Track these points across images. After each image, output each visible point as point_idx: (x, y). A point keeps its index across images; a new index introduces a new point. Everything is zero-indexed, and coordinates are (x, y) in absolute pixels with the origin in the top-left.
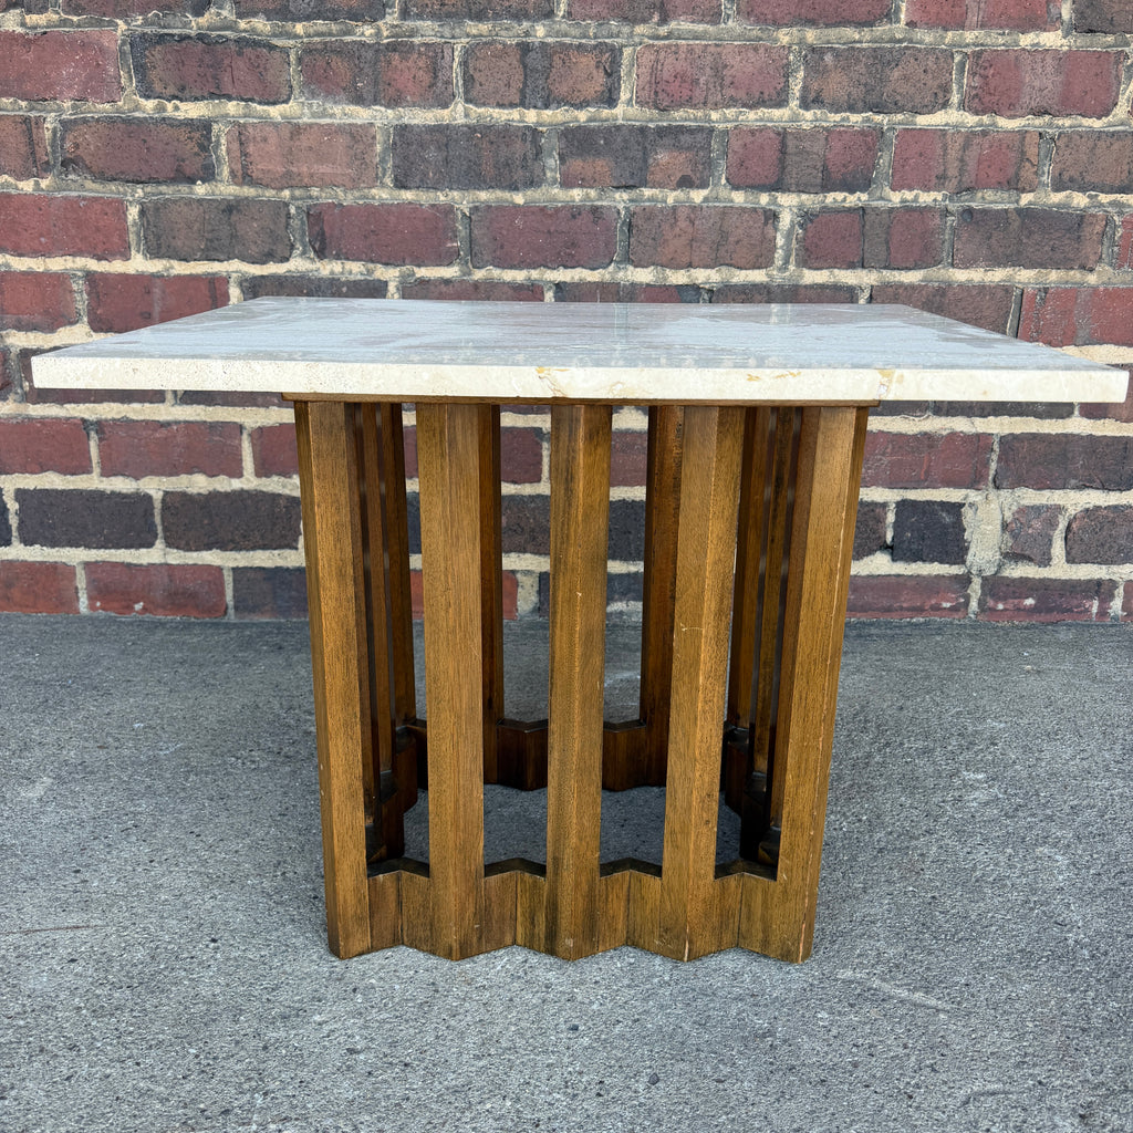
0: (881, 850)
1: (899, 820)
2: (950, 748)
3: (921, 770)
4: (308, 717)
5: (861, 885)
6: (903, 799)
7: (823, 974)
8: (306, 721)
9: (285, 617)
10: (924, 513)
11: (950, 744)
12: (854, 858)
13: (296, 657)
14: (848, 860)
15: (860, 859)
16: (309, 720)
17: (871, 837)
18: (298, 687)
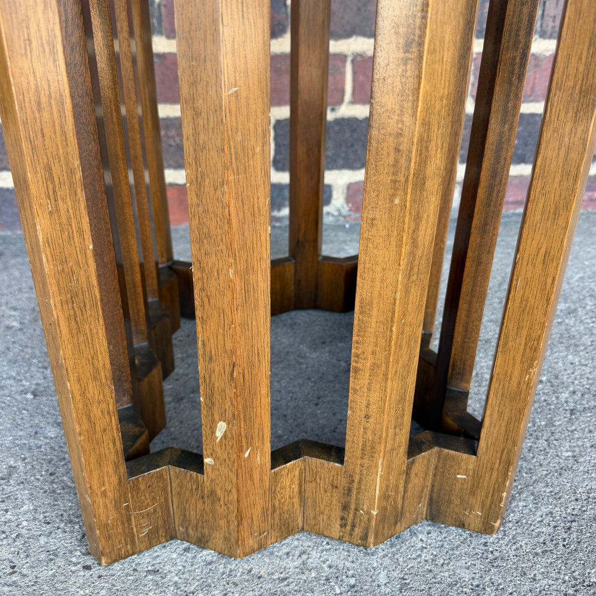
0: (572, 412)
1: (576, 379)
2: (588, 308)
3: (573, 329)
4: (13, 313)
5: (570, 454)
6: (570, 357)
7: (575, 579)
8: (10, 316)
9: (11, 230)
10: (528, 123)
11: (587, 304)
12: (550, 423)
13: (13, 262)
14: (546, 425)
15: (557, 423)
16: (13, 316)
17: (557, 398)
18: (9, 286)
